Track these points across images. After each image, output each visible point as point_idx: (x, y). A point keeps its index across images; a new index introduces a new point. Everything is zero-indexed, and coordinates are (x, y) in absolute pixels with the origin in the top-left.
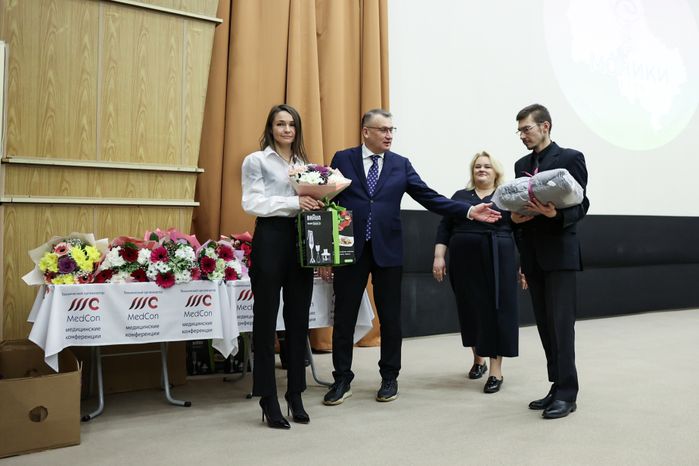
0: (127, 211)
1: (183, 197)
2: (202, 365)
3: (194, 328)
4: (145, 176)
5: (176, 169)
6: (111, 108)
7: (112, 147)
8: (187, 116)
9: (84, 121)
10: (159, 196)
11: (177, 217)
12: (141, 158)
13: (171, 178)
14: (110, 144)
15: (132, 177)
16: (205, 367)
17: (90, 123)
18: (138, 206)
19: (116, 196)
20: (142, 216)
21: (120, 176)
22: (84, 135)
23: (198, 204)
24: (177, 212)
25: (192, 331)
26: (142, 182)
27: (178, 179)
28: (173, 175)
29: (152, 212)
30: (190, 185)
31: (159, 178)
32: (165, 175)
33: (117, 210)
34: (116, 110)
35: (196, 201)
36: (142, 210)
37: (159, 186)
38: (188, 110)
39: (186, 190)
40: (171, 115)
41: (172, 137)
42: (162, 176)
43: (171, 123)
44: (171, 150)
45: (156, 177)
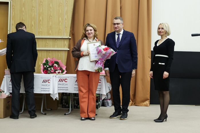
0: (45, 52)
1: (64, 47)
2: (66, 105)
3: (45, 90)
4: (52, 40)
5: (61, 37)
6: (41, 18)
7: (41, 31)
8: (66, 19)
9: (33, 23)
10: (56, 47)
11: (62, 54)
12: (50, 34)
13: (60, 40)
14: (41, 30)
15: (48, 41)
16: (67, 105)
17: (34, 23)
18: (49, 50)
19: (42, 47)
20: (51, 54)
21: (44, 40)
22: (33, 28)
23: (69, 49)
24: (62, 52)
25: (44, 91)
26: (51, 42)
27: (62, 41)
28: (61, 40)
29: (54, 52)
30: (67, 43)
31: (56, 41)
32: (58, 40)
33: (43, 52)
34: (43, 19)
35: (68, 48)
36: (51, 52)
37: (56, 43)
38: (66, 16)
39: (65, 44)
40: (60, 19)
41: (60, 26)
42: (57, 40)
43: (60, 21)
44: (60, 31)
45: (55, 40)
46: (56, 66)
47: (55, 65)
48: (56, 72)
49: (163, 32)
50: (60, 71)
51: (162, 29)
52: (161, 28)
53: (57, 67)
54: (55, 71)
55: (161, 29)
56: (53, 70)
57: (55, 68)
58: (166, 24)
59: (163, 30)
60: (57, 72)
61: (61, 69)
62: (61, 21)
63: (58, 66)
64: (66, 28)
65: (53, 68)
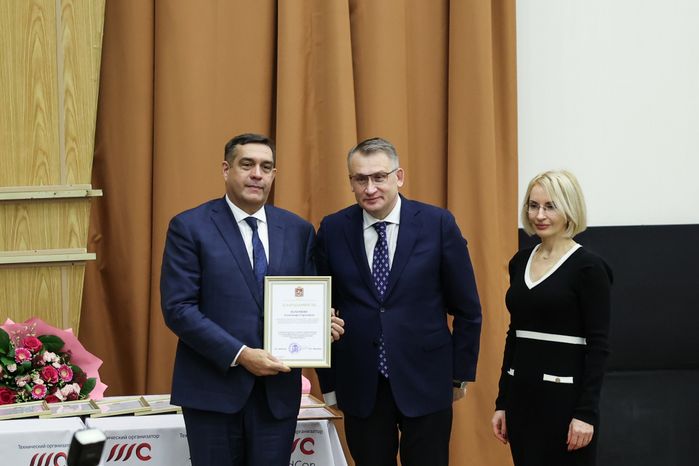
5: (50, 195)
8: (67, 91)
10: (23, 244)
11: (56, 281)
13: (45, 210)
27: (55, 215)
28: (46, 206)
31: (22, 213)
37: (22, 227)
38: (68, 78)
39: (72, 231)
40: (39, 94)
41: (41, 133)
42: (25, 208)
43: (38, 106)
44: (41, 158)
45: (17, 210)
46: (51, 363)
47: (48, 356)
48: (58, 394)
49: (552, 223)
50: (76, 388)
51: (549, 206)
52: (542, 206)
53: (57, 365)
54: (52, 390)
55: (541, 210)
56: (40, 387)
57: (47, 372)
58: (565, 181)
59: (551, 214)
60: (61, 398)
61: (78, 377)
62: (43, 106)
63: (61, 363)
64: (71, 144)
65: (42, 377)
